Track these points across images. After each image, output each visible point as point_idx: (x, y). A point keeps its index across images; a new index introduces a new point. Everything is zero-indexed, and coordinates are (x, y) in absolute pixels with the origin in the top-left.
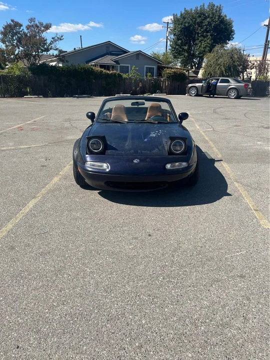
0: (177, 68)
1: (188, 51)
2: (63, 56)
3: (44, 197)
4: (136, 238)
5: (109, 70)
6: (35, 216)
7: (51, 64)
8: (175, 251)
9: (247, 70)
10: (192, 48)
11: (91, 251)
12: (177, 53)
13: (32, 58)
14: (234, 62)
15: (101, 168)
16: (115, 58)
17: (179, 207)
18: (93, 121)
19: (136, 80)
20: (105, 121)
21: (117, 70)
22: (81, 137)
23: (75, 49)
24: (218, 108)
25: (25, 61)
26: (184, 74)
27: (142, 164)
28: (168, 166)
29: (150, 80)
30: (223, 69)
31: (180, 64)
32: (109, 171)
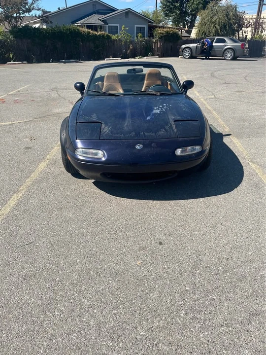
0: (169, 28)
1: (180, 8)
2: (47, 17)
3: (28, 191)
4: (144, 248)
5: (96, 31)
6: (17, 219)
7: (34, 26)
8: (195, 267)
9: (243, 28)
10: (184, 5)
11: (89, 270)
12: (168, 10)
13: (13, 20)
14: (229, 20)
15: (96, 157)
16: (102, 17)
17: (191, 200)
18: (82, 93)
19: (127, 42)
20: (97, 94)
21: (105, 30)
22: (68, 115)
23: (59, 8)
24: (215, 71)
25: (6, 23)
26: (177, 34)
27: (146, 150)
28: (179, 152)
29: (141, 41)
30: (218, 28)
31: (171, 23)
32: (106, 160)
